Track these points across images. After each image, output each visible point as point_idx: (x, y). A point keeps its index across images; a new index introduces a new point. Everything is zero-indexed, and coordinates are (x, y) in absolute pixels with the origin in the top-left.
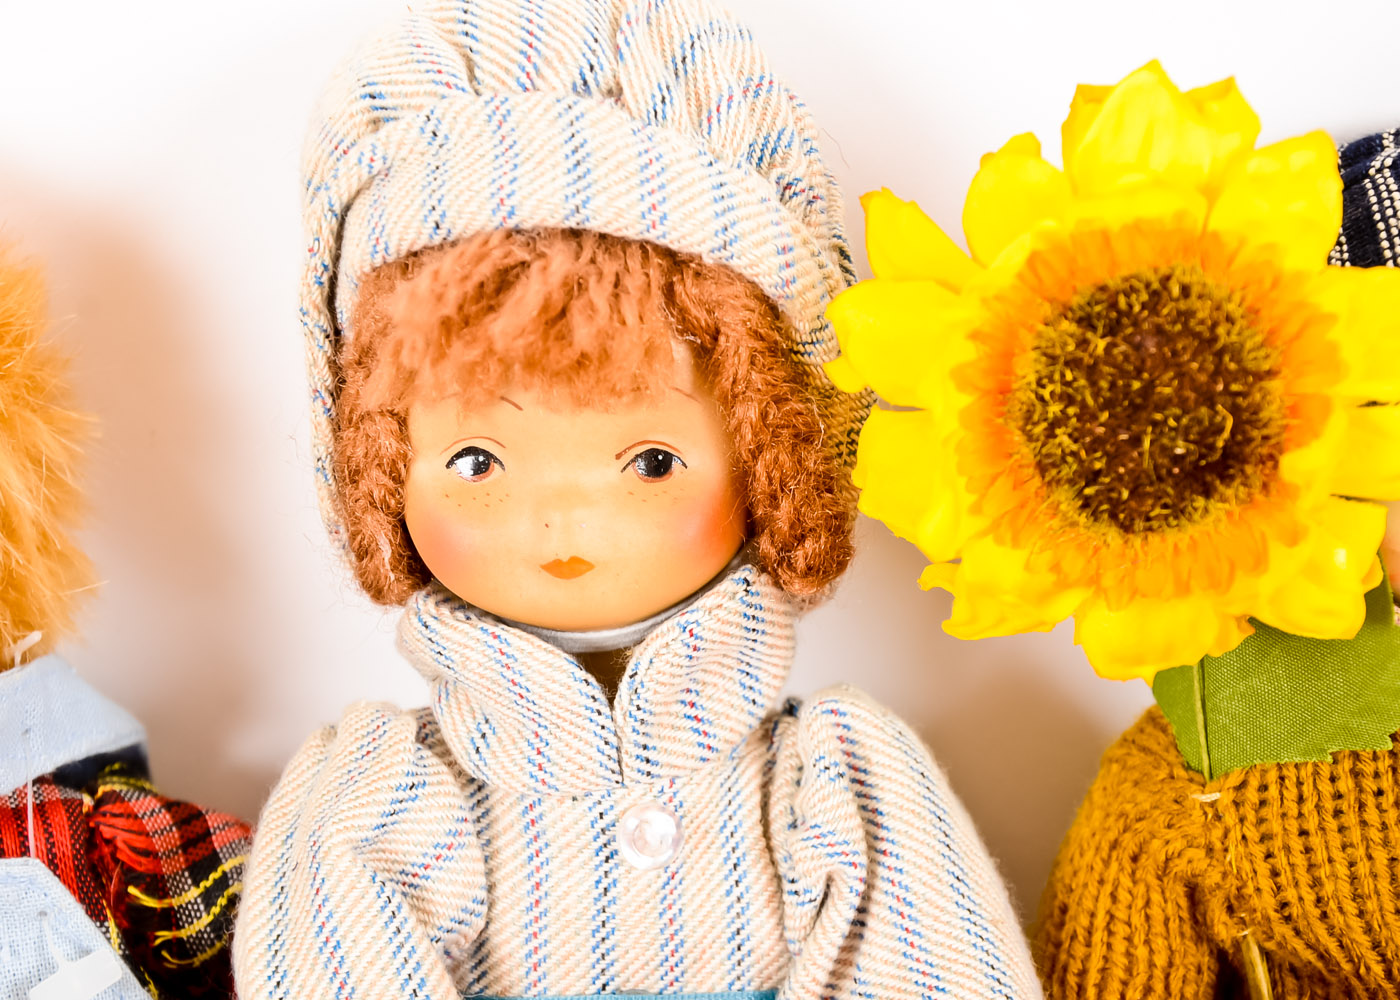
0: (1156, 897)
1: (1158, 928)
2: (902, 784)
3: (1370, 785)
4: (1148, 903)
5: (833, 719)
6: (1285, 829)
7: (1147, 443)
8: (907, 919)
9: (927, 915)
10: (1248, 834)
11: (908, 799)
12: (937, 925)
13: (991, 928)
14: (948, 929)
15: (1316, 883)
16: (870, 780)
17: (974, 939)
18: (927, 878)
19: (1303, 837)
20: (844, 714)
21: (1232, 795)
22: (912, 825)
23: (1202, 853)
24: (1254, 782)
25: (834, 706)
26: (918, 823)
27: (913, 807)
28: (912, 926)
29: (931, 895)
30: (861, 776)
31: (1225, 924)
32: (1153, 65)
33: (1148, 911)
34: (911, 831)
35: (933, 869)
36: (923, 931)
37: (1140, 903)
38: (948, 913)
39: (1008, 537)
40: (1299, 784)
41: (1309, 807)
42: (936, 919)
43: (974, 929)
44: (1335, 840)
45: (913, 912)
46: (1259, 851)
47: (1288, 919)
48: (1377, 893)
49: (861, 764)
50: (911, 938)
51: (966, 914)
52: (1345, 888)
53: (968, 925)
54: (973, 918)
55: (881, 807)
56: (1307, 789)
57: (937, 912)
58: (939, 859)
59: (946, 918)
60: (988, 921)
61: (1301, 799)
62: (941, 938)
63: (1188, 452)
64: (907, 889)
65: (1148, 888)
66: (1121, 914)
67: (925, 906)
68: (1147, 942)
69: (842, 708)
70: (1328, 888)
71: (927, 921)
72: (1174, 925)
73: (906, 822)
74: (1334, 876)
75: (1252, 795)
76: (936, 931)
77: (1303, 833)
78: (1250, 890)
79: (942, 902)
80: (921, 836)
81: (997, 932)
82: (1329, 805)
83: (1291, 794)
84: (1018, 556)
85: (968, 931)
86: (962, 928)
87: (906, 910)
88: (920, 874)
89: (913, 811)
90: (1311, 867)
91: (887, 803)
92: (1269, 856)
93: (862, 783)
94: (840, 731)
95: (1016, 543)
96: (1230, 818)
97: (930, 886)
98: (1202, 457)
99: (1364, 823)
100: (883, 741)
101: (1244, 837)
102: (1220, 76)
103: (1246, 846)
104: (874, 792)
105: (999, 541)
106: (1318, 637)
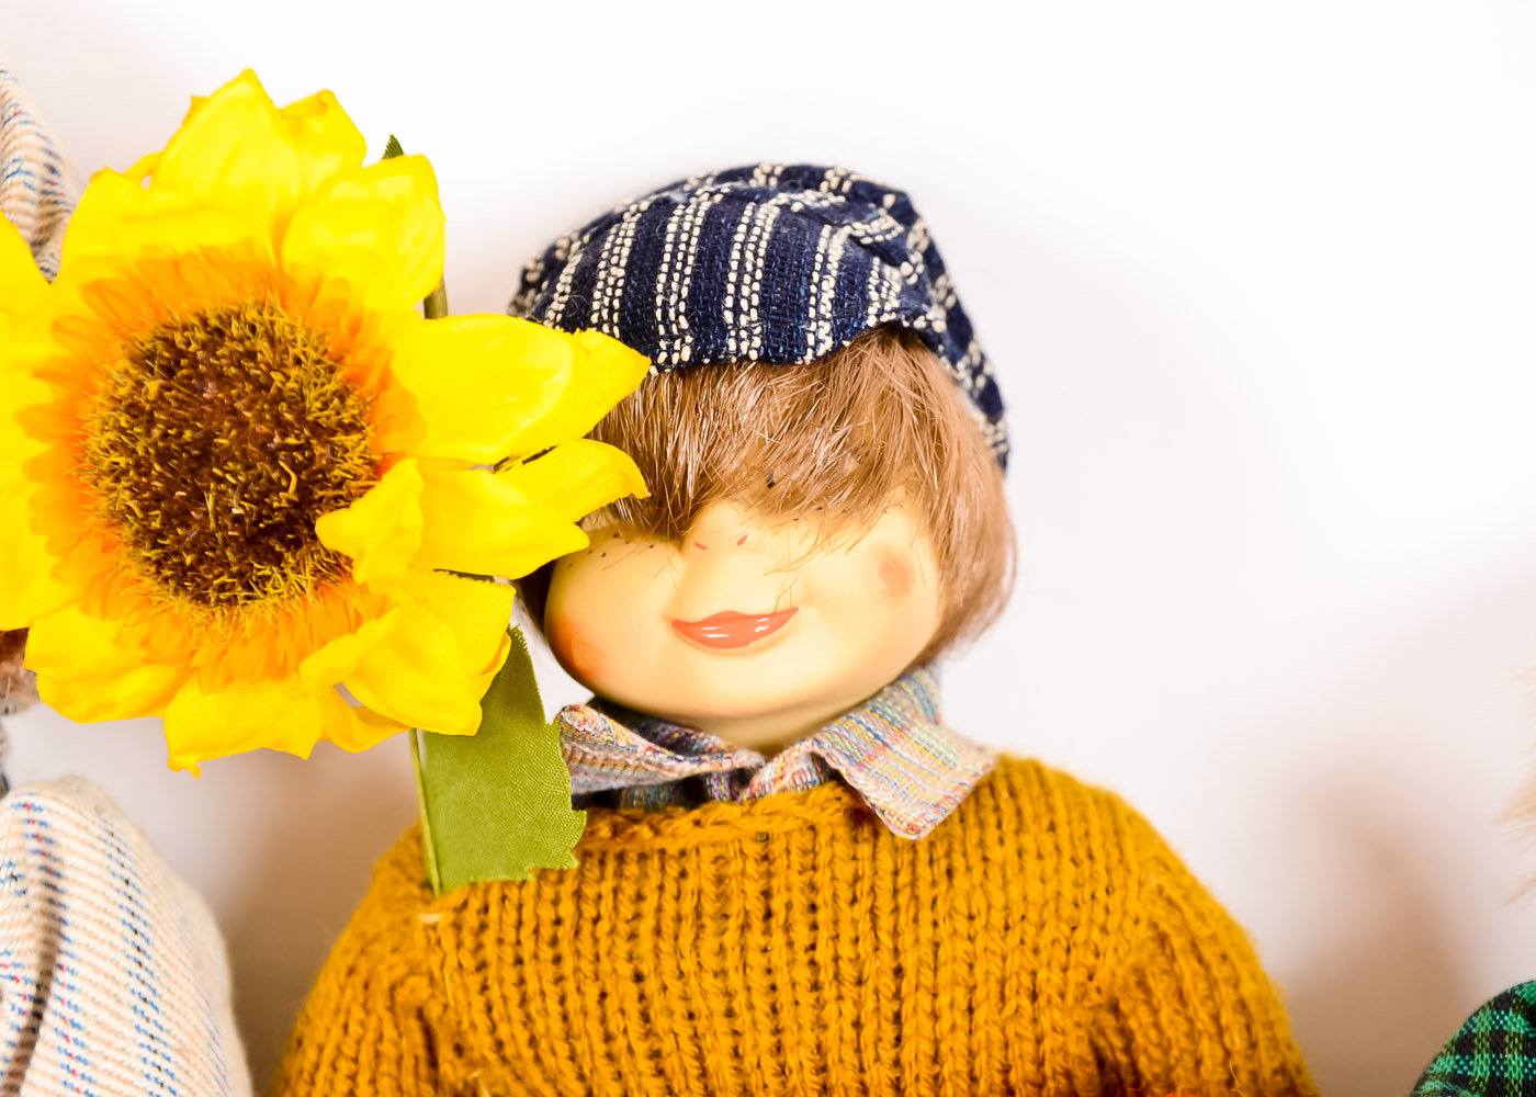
0: (389, 1032)
1: (387, 1067)
2: (94, 891)
3: (589, 911)
4: (380, 1038)
5: (25, 814)
6: (500, 958)
7: (210, 504)
8: (72, 1043)
9: (97, 1039)
10: (464, 962)
11: (98, 908)
12: (108, 1052)
13: (175, 1057)
14: (120, 1056)
15: (528, 1021)
16: (61, 884)
17: (149, 1069)
18: (101, 997)
19: (518, 967)
20: (40, 809)
21: (451, 917)
22: (96, 937)
23: (425, 981)
24: (475, 904)
25: (29, 800)
26: (103, 934)
27: (101, 916)
28: (76, 1051)
29: (105, 1017)
30: (54, 880)
31: (451, 1063)
32: (248, 75)
33: (380, 1047)
34: (93, 944)
35: (114, 989)
36: (90, 1058)
37: (371, 1037)
38: (125, 1038)
39: (97, 605)
40: (520, 907)
41: (526, 932)
42: (109, 1044)
43: (152, 1057)
44: (549, 972)
45: (80, 1036)
46: (474, 982)
47: (504, 1060)
48: (587, 1034)
49: (55, 866)
50: (73, 1065)
51: (147, 1041)
52: (557, 1027)
53: (145, 1053)
54: (154, 1045)
55: (67, 916)
56: (527, 913)
57: (110, 1037)
58: (123, 977)
59: (119, 1043)
60: (172, 1048)
61: (520, 924)
62: (109, 1066)
63: (248, 513)
64: (76, 1009)
65: (380, 1020)
66: (349, 1050)
67: (95, 1030)
68: (373, 1081)
69: (37, 801)
70: (540, 1026)
71: (95, 1046)
72: (408, 1063)
73: (90, 934)
74: (546, 1012)
75: (471, 919)
76: (106, 1058)
77: (519, 961)
78: (465, 1026)
79: (117, 1025)
80: (105, 950)
81: (182, 1062)
82: (546, 932)
83: (511, 917)
84: (110, 628)
85: (145, 1060)
86: (138, 1056)
87: (72, 1033)
88: (93, 993)
89: (100, 922)
90: (523, 1001)
91: (74, 912)
92: (484, 988)
93: (54, 888)
94: (33, 829)
95: (105, 613)
96: (448, 942)
97: (105, 1007)
98: (260, 518)
99: (578, 953)
100: (83, 842)
101: (460, 965)
102: (312, 90)
103: (461, 975)
104: (63, 899)
105: (86, 610)
106: (441, 732)
